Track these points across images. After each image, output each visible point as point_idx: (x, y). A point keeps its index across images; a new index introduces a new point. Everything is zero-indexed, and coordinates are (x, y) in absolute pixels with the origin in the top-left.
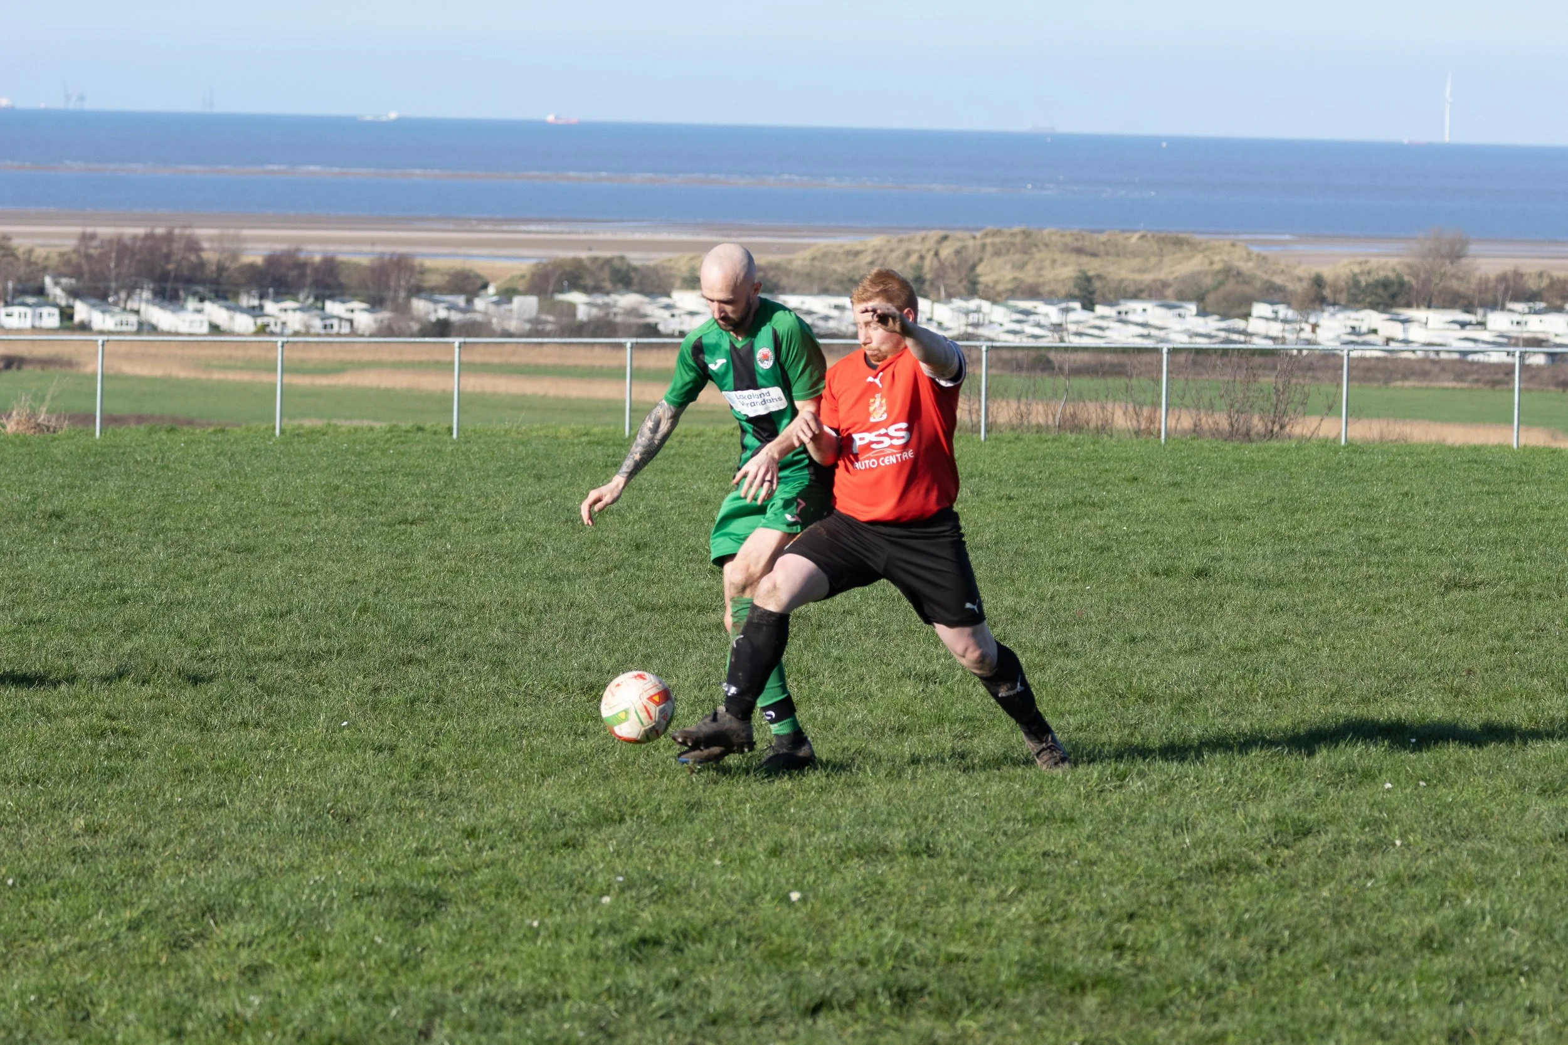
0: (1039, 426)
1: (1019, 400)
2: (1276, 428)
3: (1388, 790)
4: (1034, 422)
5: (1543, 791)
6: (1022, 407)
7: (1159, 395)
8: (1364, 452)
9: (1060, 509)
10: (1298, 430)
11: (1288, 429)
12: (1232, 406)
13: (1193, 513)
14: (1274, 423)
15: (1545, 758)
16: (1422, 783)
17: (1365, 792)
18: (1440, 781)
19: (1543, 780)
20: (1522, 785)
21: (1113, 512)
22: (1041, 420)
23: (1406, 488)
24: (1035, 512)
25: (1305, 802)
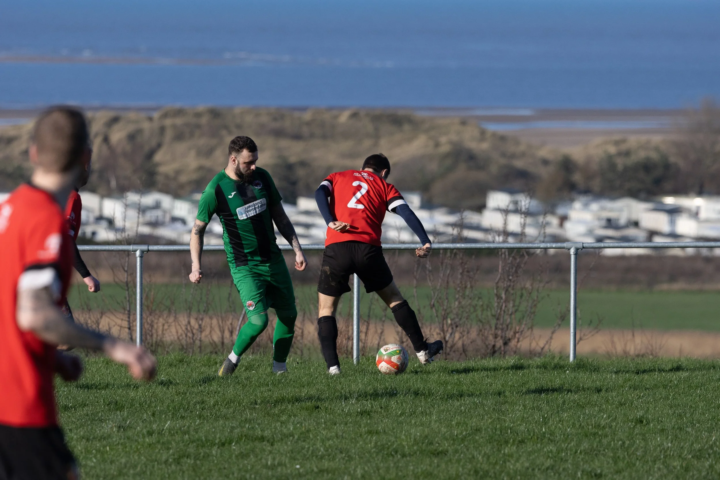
0: (213, 344)
1: (189, 316)
2: (499, 343)
4: (206, 341)
6: (193, 322)
7: (352, 308)
8: (596, 369)
9: (223, 445)
10: (524, 345)
11: (513, 343)
12: (445, 318)
13: (381, 449)
14: (496, 336)
21: (285, 447)
22: (216, 337)
24: (191, 449)
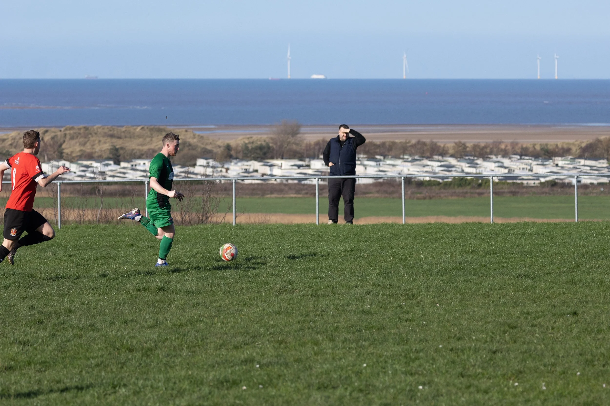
0: (89, 221)
1: (79, 209)
2: (204, 219)
3: (245, 390)
4: (86, 219)
5: (319, 388)
6: (80, 212)
8: (244, 229)
9: (95, 260)
10: (215, 219)
11: (209, 219)
12: (182, 208)
14: (203, 216)
15: (321, 372)
16: (261, 386)
17: (233, 392)
18: (269, 385)
19: (319, 382)
20: (309, 386)
21: (120, 261)
22: (90, 218)
23: (263, 246)
24: (82, 262)
25: (204, 397)
